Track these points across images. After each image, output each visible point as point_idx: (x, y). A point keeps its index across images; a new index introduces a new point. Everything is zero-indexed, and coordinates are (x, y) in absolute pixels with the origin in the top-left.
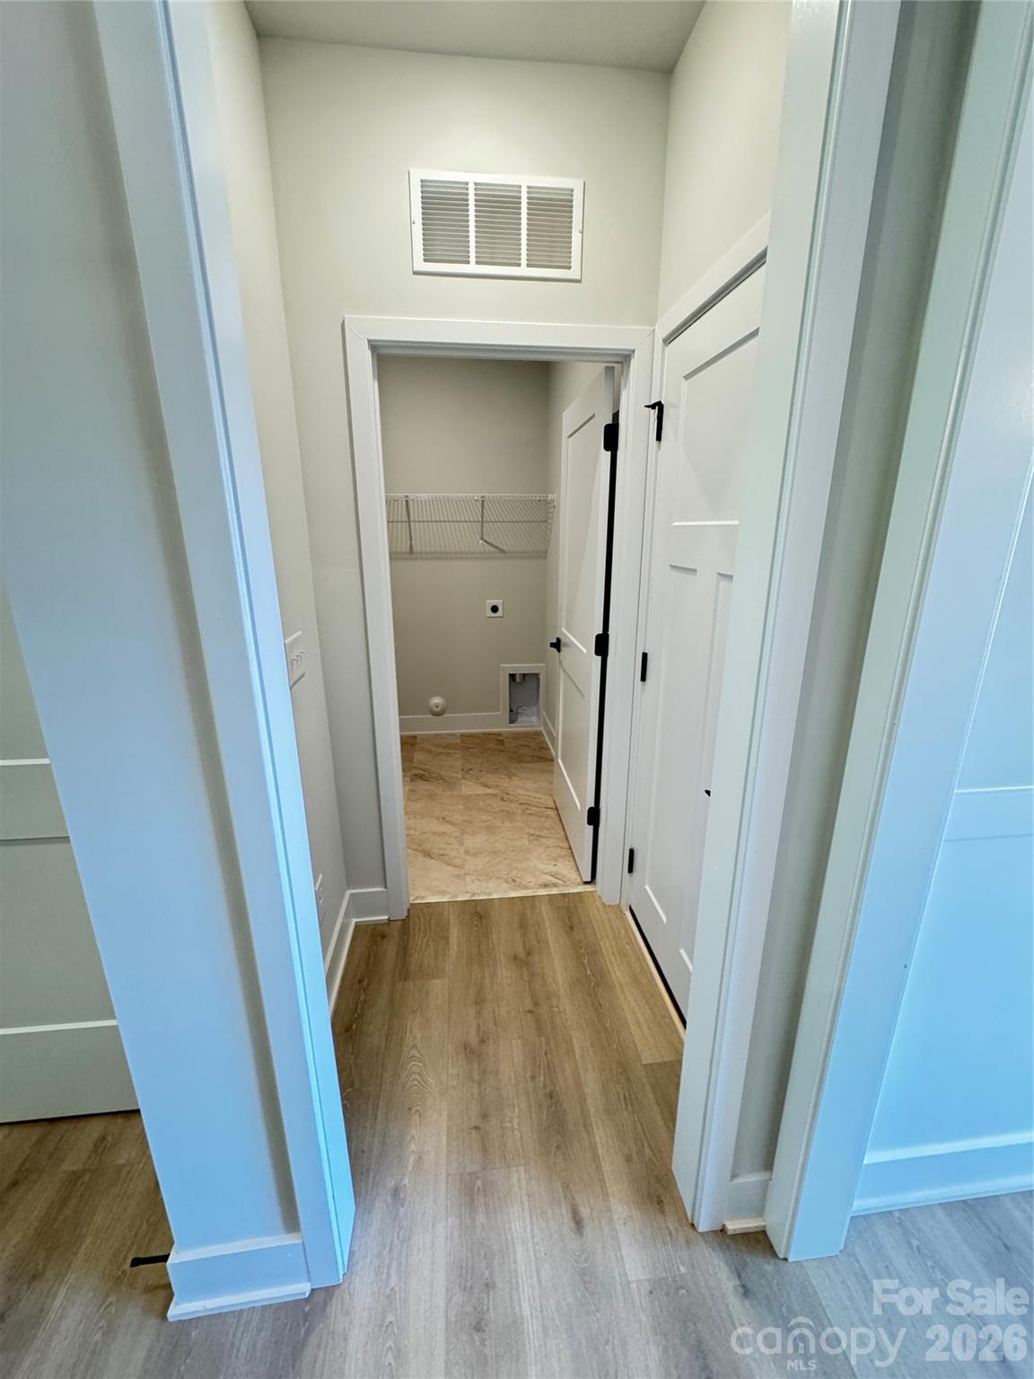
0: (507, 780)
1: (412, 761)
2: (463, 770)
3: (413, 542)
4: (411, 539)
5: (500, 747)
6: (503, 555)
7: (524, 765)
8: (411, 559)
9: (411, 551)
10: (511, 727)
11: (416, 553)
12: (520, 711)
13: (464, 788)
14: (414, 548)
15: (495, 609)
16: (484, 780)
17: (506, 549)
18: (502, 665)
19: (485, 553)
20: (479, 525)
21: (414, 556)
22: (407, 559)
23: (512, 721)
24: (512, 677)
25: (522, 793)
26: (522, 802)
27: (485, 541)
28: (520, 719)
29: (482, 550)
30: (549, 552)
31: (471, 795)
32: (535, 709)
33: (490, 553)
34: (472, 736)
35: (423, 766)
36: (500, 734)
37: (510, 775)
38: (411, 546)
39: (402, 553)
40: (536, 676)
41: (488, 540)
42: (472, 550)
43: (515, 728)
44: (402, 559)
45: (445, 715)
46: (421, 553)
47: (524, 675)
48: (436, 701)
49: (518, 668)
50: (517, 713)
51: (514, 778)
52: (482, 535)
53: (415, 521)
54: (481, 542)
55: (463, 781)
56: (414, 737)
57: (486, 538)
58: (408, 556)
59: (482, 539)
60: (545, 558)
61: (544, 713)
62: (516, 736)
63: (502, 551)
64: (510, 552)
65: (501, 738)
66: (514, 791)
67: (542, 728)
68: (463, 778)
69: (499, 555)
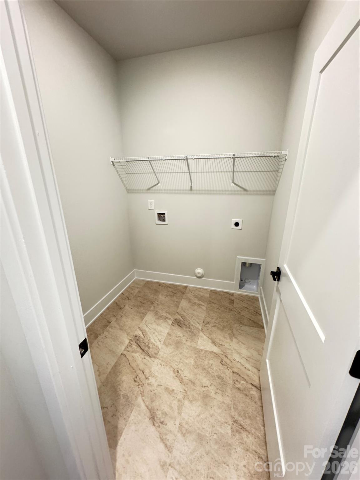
0: (229, 341)
1: (178, 307)
2: (204, 322)
3: (192, 184)
4: (191, 183)
5: (230, 306)
6: (245, 192)
7: (244, 328)
8: (191, 193)
9: (191, 189)
10: (239, 291)
11: (194, 190)
12: (246, 281)
13: (200, 341)
14: (193, 187)
15: (237, 224)
16: (214, 336)
17: (248, 188)
18: (238, 257)
19: (235, 191)
20: (231, 174)
21: (193, 192)
22: (188, 193)
23: (241, 287)
24: (244, 264)
25: (237, 359)
26: (236, 370)
27: (235, 184)
28: (247, 286)
29: (233, 189)
30: (277, 191)
31: (202, 350)
32: (256, 281)
33: (238, 191)
34: (216, 293)
35: (183, 313)
36: (232, 295)
37: (232, 336)
38: (191, 186)
39: (186, 190)
40: (259, 266)
41: (237, 183)
42: (227, 189)
43: (242, 292)
44: (186, 193)
45: (203, 279)
46: (197, 190)
47: (251, 264)
48: (199, 271)
49: (248, 260)
50: (245, 282)
51: (234, 340)
52: (233, 181)
53: (192, 172)
54: (232, 184)
55: (201, 334)
56: (186, 287)
57: (234, 182)
58: (190, 192)
59: (233, 182)
60: (274, 194)
61: (261, 287)
62: (243, 298)
63: (245, 190)
64: (250, 191)
65: (232, 298)
66: (231, 355)
67: (259, 296)
68: (202, 330)
69: (242, 192)
